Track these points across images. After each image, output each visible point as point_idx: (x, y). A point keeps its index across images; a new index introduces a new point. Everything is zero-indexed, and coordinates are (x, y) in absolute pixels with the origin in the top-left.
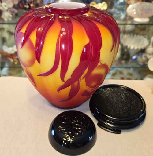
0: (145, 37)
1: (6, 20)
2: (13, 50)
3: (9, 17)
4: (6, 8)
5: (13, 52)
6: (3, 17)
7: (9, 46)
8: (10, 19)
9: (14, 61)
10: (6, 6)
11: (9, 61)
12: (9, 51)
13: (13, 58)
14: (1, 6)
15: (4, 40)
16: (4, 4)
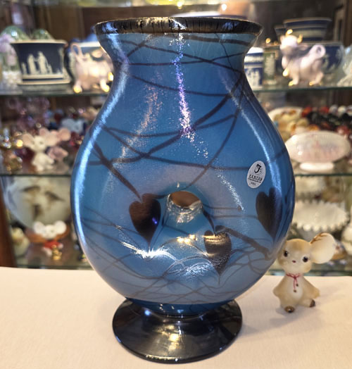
0: (340, 206)
1: (40, 169)
2: (52, 231)
3: (47, 163)
4: (43, 147)
5: (52, 235)
6: (34, 163)
7: (45, 224)
8: (50, 167)
9: (54, 255)
10: (41, 143)
11: (44, 254)
12: (45, 231)
13: (51, 248)
14: (33, 143)
15: (37, 211)
16: (38, 139)
